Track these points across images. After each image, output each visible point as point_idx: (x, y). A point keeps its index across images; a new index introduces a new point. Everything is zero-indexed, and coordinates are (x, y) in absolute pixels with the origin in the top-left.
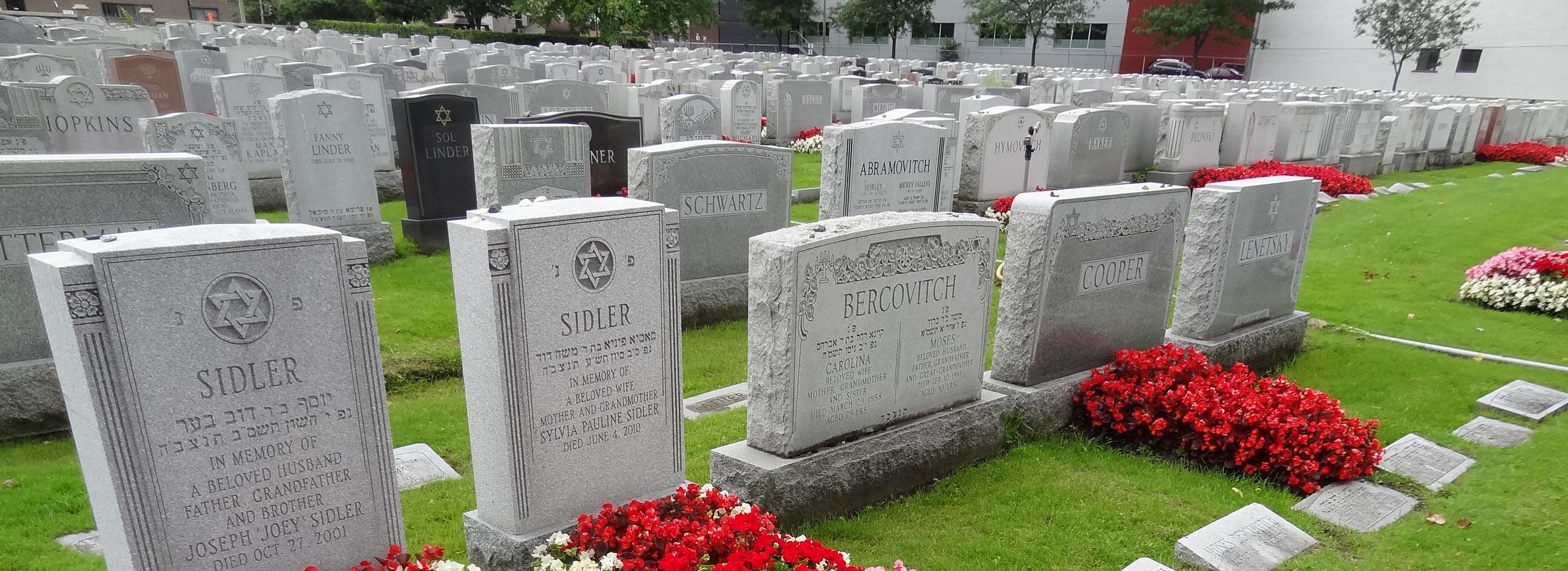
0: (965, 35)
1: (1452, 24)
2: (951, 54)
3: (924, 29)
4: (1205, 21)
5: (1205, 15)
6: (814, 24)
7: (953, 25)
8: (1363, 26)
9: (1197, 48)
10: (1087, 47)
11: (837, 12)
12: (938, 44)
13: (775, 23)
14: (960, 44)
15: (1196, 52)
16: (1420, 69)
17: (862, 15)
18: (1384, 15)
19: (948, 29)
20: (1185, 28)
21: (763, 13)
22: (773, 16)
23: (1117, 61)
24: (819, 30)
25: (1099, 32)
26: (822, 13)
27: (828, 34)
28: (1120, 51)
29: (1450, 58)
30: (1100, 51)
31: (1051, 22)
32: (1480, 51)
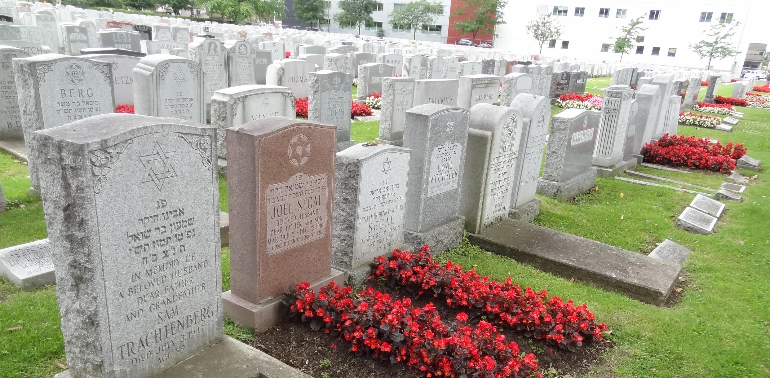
0: (387, 27)
1: (557, 32)
2: (381, 34)
3: (370, 24)
4: (476, 27)
5: (476, 24)
6: (324, 19)
7: (382, 23)
8: (529, 31)
9: (474, 36)
10: (434, 34)
11: (335, 16)
12: (376, 30)
13: (309, 19)
14: (385, 30)
15: (474, 38)
16: (550, 47)
17: (347, 18)
18: (535, 28)
19: (380, 25)
20: (469, 29)
21: (305, 14)
22: (309, 16)
23: (446, 39)
24: (326, 22)
25: (439, 28)
26: (328, 16)
27: (330, 24)
28: (447, 36)
29: (559, 44)
30: (439, 36)
31: (421, 24)
32: (568, 42)
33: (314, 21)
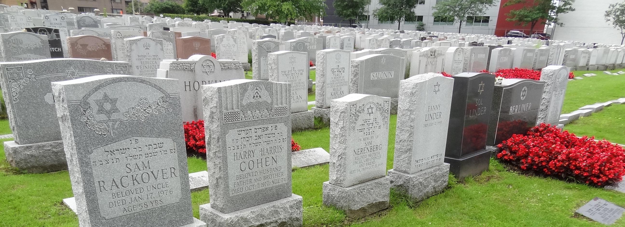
0: (428, 20)
2: (421, 28)
3: (410, 18)
6: (364, 15)
7: (423, 16)
8: (609, 18)
9: (532, 27)
10: (480, 26)
11: (375, 11)
12: (416, 24)
13: (349, 16)
14: (425, 24)
17: (387, 13)
18: (618, 13)
19: (420, 18)
20: (528, 19)
21: (345, 11)
22: (349, 13)
23: (494, 31)
24: (365, 18)
25: (486, 20)
26: (368, 12)
27: (369, 20)
28: (495, 27)
30: (486, 27)
31: (467, 15)
33: (353, 18)
